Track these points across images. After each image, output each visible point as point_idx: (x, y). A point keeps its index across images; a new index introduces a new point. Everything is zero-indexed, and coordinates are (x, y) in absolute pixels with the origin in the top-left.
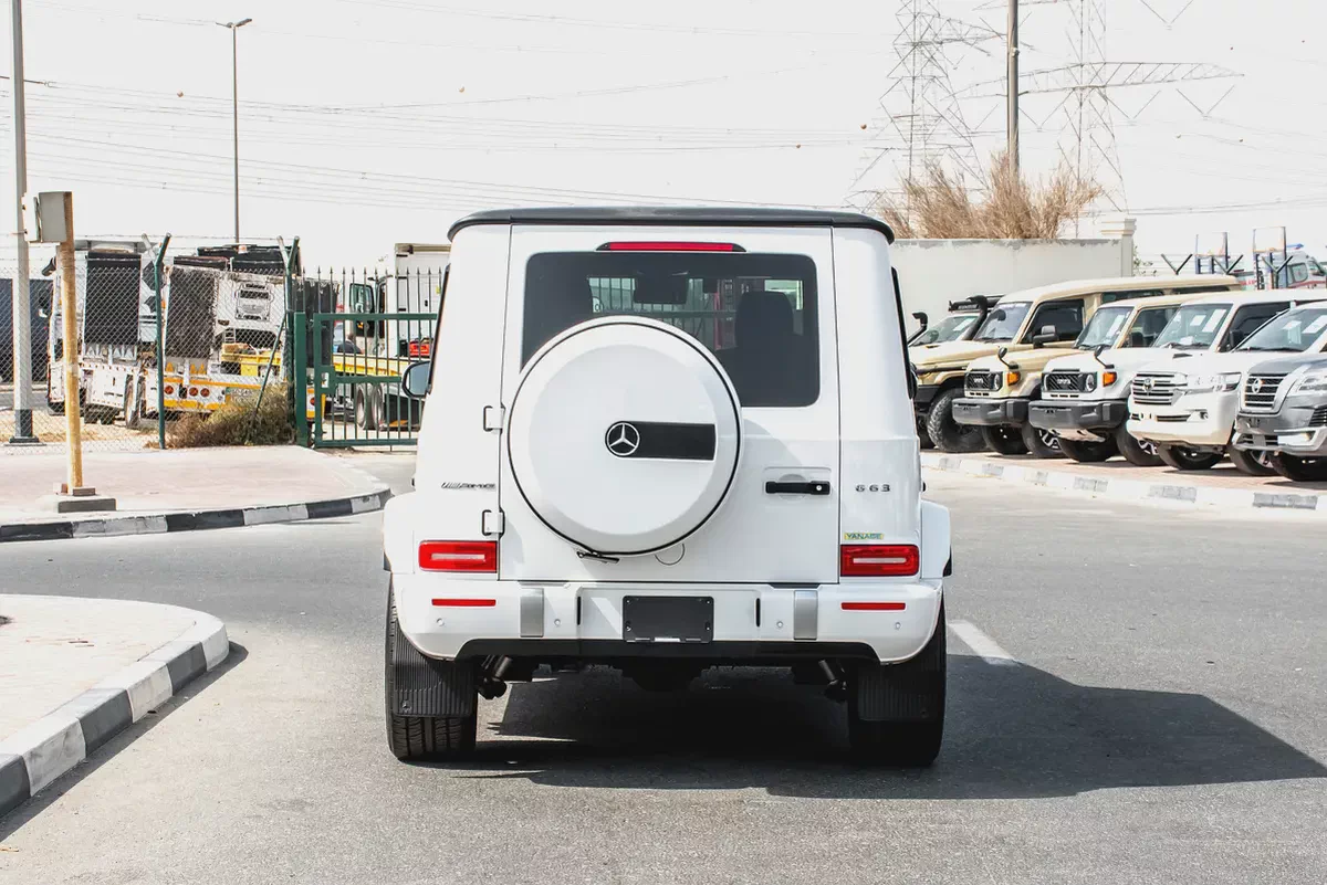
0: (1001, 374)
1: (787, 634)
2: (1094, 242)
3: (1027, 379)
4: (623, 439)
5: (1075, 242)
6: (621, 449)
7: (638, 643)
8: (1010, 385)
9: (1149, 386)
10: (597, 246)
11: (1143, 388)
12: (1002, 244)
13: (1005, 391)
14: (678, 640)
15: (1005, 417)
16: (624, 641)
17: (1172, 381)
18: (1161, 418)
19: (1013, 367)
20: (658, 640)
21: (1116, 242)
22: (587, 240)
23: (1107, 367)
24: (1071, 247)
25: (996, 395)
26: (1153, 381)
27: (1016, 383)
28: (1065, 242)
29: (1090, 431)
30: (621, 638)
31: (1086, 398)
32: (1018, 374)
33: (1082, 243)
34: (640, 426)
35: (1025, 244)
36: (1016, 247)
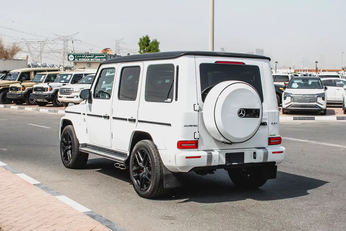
0: (20, 88)
1: (261, 161)
2: (21, 60)
3: (26, 89)
4: (241, 113)
5: (17, 60)
6: (241, 116)
7: (229, 165)
8: (22, 90)
9: (65, 91)
10: (215, 62)
11: (63, 91)
12: (2, 60)
13: (21, 91)
14: (237, 164)
15: (22, 97)
16: (226, 165)
17: (70, 90)
18: (67, 97)
19: (23, 86)
20: (233, 164)
21: (25, 60)
22: (212, 60)
23: (50, 86)
24: (16, 61)
25: (19, 92)
26: (65, 90)
27: (24, 89)
28: (15, 60)
29: (46, 100)
30: (225, 164)
31: (45, 93)
32: (24, 88)
33: (18, 60)
34: (245, 109)
35: (6, 60)
36: (4, 60)
